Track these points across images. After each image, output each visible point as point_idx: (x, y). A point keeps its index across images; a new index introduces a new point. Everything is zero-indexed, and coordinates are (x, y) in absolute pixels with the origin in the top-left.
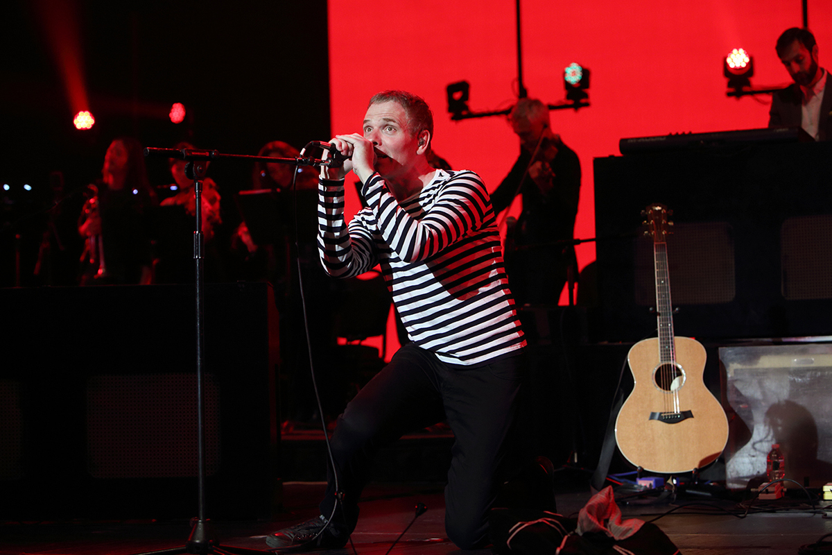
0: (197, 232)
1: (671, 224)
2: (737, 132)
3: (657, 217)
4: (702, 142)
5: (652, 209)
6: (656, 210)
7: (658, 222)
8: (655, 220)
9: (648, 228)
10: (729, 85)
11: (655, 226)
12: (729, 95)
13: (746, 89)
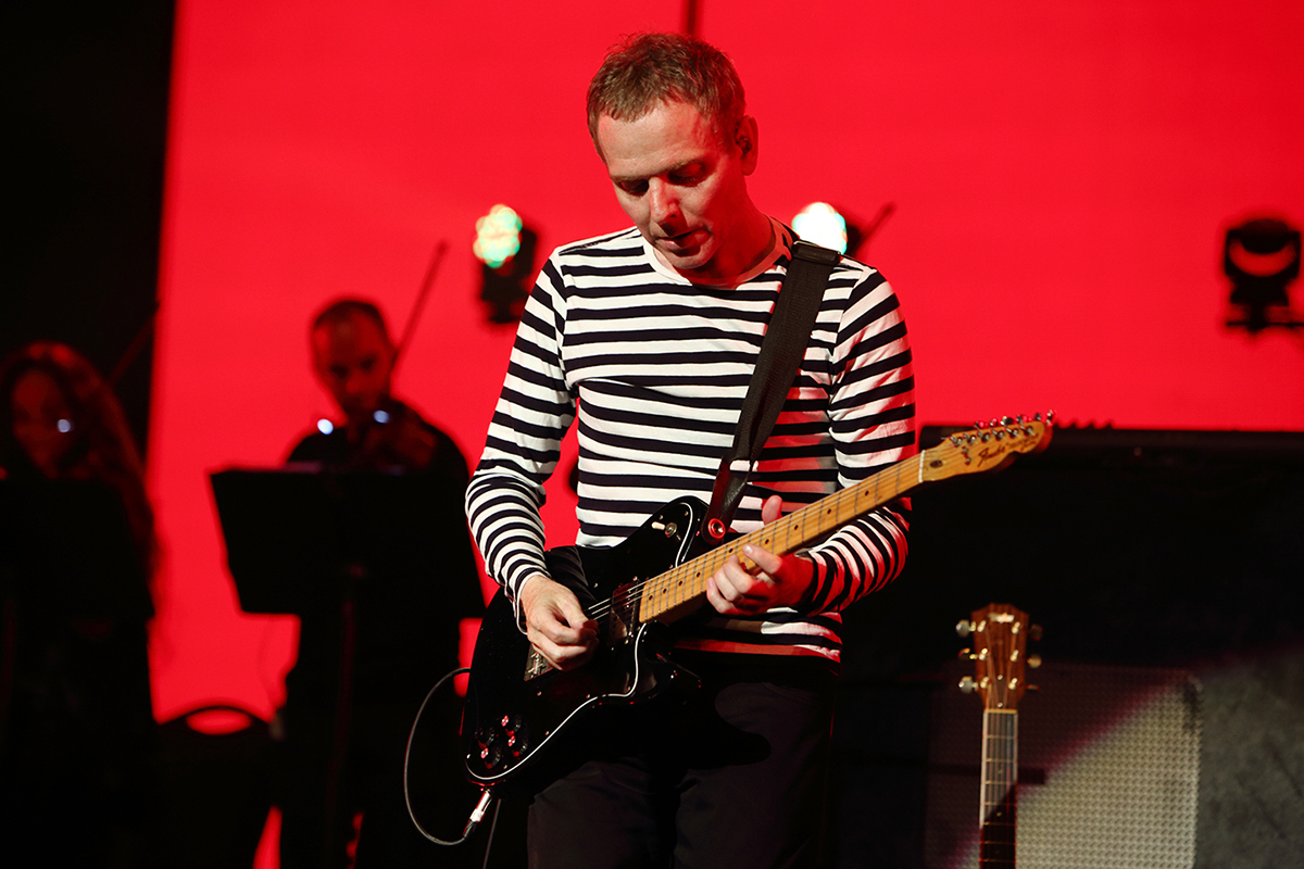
1: (1035, 663)
2: (1235, 434)
3: (1001, 643)
4: (1138, 453)
5: (987, 620)
6: (997, 623)
7: (999, 656)
8: (994, 653)
9: (974, 670)
10: (1235, 298)
11: (990, 663)
12: (1231, 324)
13: (1275, 312)
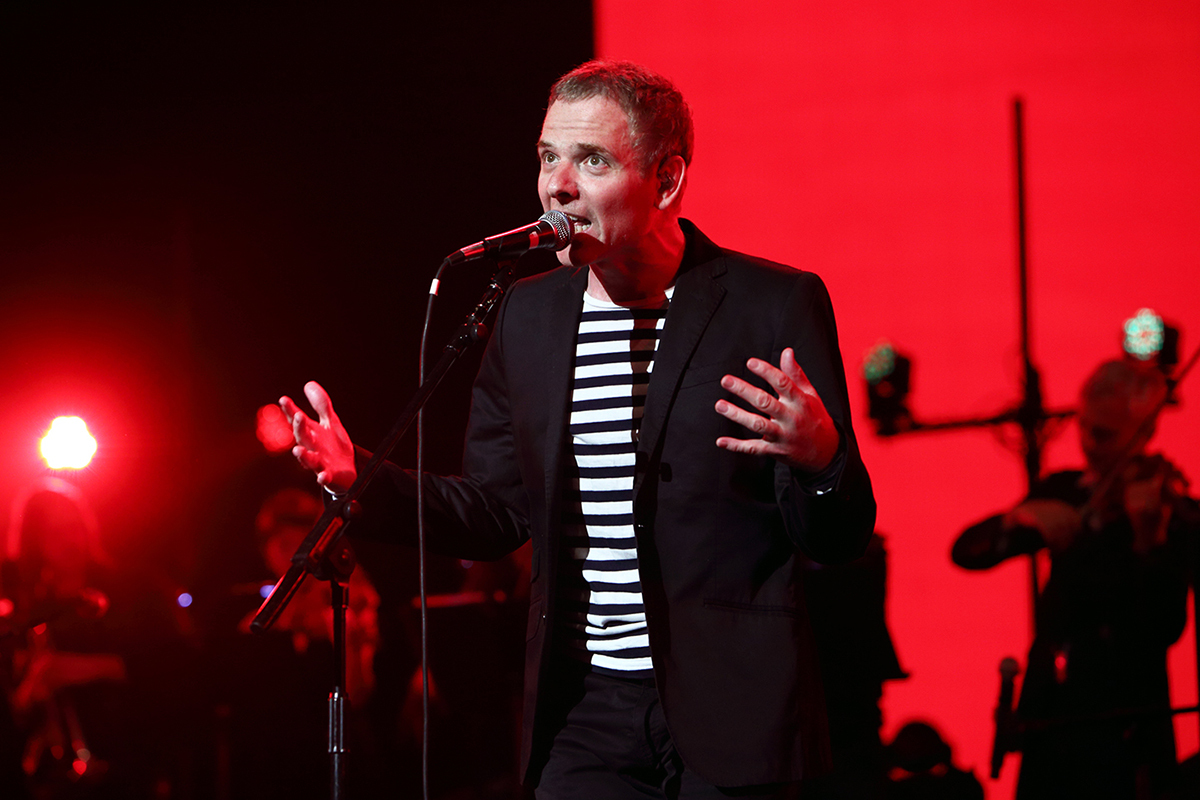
0: (336, 695)
